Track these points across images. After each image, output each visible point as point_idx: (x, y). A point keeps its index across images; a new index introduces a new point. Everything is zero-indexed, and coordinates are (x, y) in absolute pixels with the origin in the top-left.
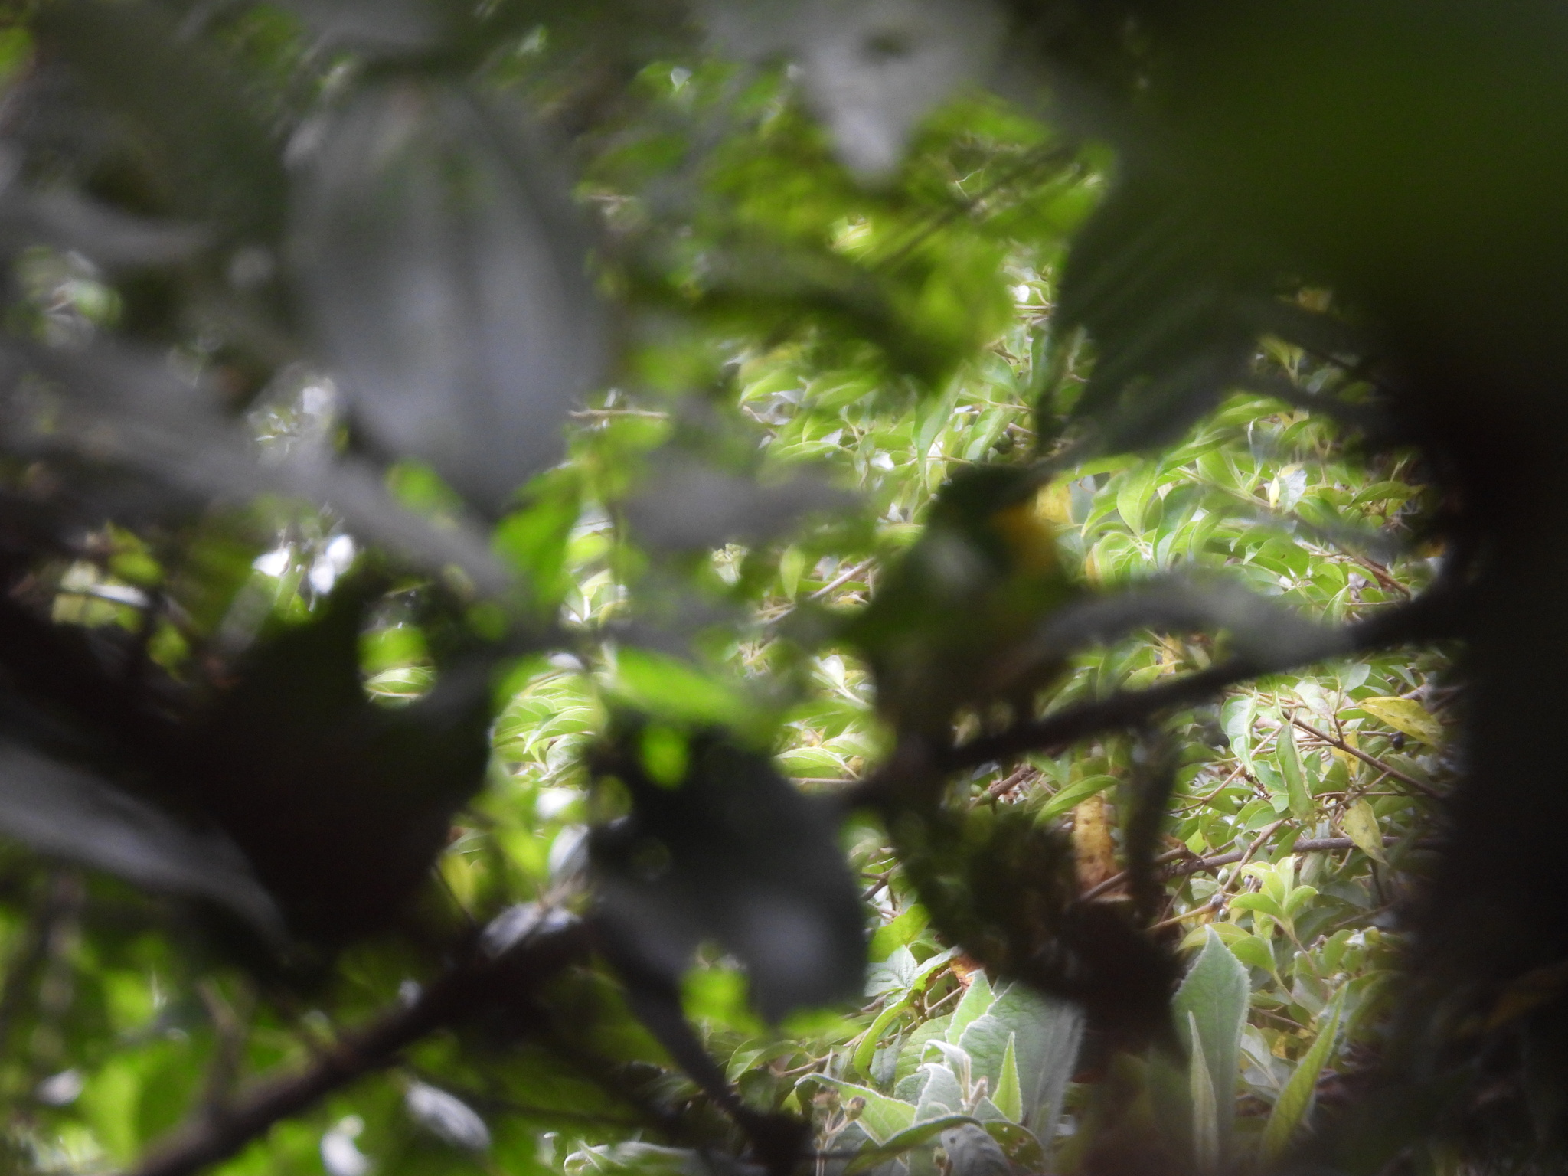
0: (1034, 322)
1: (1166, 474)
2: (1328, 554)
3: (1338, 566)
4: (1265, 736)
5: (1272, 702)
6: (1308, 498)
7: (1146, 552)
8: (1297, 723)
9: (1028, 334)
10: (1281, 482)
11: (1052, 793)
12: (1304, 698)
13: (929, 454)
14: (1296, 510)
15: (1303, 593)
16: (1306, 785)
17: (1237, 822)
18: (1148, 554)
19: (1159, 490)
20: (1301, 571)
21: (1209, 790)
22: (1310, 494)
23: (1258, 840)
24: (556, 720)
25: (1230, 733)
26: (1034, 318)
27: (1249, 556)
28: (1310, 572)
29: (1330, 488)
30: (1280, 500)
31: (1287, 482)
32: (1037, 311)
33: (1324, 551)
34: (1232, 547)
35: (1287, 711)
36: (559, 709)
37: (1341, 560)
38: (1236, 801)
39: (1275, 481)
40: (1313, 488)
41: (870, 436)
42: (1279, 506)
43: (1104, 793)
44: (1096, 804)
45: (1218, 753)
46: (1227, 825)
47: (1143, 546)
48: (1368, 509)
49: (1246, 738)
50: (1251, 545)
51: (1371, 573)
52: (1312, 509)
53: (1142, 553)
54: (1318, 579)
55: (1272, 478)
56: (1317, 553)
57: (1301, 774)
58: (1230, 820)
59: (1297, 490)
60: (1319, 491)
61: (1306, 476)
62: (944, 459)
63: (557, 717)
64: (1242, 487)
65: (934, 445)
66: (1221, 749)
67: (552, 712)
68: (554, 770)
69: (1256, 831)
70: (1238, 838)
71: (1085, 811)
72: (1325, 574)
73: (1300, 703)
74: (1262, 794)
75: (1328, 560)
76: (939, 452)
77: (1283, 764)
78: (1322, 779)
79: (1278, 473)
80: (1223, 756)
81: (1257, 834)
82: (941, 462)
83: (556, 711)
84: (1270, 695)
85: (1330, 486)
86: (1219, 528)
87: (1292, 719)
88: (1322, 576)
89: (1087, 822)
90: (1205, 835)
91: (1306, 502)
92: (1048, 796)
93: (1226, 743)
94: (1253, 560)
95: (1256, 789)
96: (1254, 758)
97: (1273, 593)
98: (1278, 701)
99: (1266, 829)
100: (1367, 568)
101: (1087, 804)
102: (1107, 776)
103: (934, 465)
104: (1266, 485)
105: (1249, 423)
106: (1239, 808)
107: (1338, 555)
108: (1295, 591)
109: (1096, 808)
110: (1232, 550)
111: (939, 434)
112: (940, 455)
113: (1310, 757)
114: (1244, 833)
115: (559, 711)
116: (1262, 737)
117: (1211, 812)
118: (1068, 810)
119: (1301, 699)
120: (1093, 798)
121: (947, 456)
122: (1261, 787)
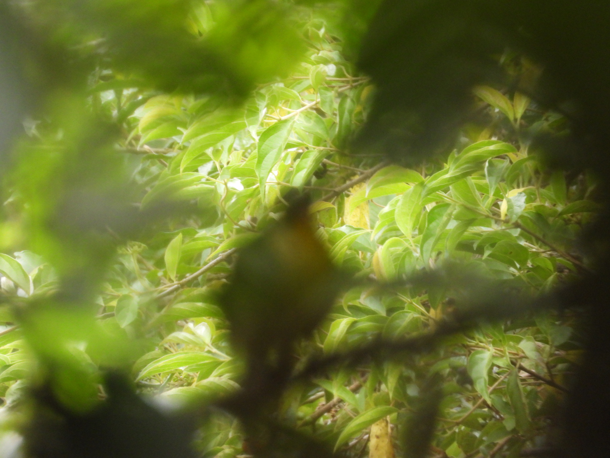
0: (340, 90)
1: (429, 197)
2: (542, 250)
3: (549, 259)
4: (501, 376)
5: (503, 354)
6: (527, 213)
7: (415, 251)
8: (522, 368)
9: (336, 97)
10: (509, 201)
11: (353, 417)
12: (525, 351)
13: (268, 181)
14: (520, 221)
15: (524, 279)
16: (527, 411)
17: (481, 436)
18: (417, 253)
19: (426, 206)
20: (523, 262)
21: (462, 414)
22: (529, 209)
23: (496, 449)
24: (10, 369)
25: (474, 375)
26: (340, 87)
27: (487, 253)
28: (529, 264)
29: (542, 205)
30: (508, 214)
31: (513, 201)
32: (343, 82)
33: (539, 249)
34: (475, 246)
35: (514, 360)
36: (12, 362)
37: (551, 255)
38: (481, 421)
39: (505, 201)
40: (531, 205)
41: (228, 168)
42: (507, 218)
43: (388, 418)
44: (383, 424)
45: (467, 390)
46: (475, 437)
47: (414, 247)
48: (569, 220)
49: (485, 380)
50: (487, 245)
51: (571, 263)
52: (531, 220)
53: (413, 252)
54: (536, 268)
55: (503, 198)
56: (534, 250)
57: (523, 404)
58: (477, 434)
59: (519, 206)
60: (535, 207)
61: (525, 197)
62: (279, 184)
63: (10, 368)
64: (481, 205)
65: (271, 174)
66: (469, 387)
67: (8, 364)
68: (10, 404)
69: (496, 442)
70: (482, 447)
71: (376, 429)
72: (540, 264)
73: (523, 355)
74: (498, 417)
75: (544, 255)
76: (275, 179)
77: (511, 397)
78: (538, 407)
79: (507, 195)
80: (470, 392)
81: (495, 445)
82: (276, 186)
83: (11, 363)
84: (502, 349)
85: (542, 204)
86: (466, 233)
87: (518, 366)
88: (538, 267)
89: (378, 437)
90: (460, 445)
91: (526, 215)
92: (350, 419)
93: (471, 382)
94: (489, 256)
95: (494, 414)
96: (492, 393)
97: (505, 277)
98: (507, 354)
99: (501, 441)
100: (568, 260)
101: (377, 425)
102: (391, 406)
103: (271, 187)
104: (499, 203)
105: (485, 161)
106: (483, 426)
107: (549, 251)
108: (519, 277)
109: (383, 428)
110: (475, 249)
111: (276, 166)
112: (276, 181)
113: (531, 391)
114: (486, 443)
115: (12, 363)
116: (499, 376)
117: (464, 429)
118: (366, 428)
119: (523, 352)
120: (381, 420)
121: (280, 182)
122: (497, 412)
